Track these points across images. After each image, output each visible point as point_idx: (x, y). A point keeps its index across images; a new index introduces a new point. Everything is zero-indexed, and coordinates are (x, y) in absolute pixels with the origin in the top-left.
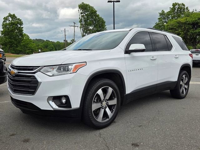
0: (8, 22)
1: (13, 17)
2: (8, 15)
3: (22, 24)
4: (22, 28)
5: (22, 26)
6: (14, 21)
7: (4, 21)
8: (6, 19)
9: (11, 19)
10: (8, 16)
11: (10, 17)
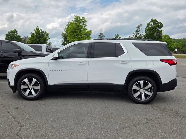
0: (150, 26)
1: (155, 21)
2: (151, 20)
3: (162, 27)
4: (162, 30)
5: (161, 29)
6: (155, 25)
7: (147, 27)
8: (149, 24)
9: (153, 24)
10: (151, 22)
11: (152, 22)
